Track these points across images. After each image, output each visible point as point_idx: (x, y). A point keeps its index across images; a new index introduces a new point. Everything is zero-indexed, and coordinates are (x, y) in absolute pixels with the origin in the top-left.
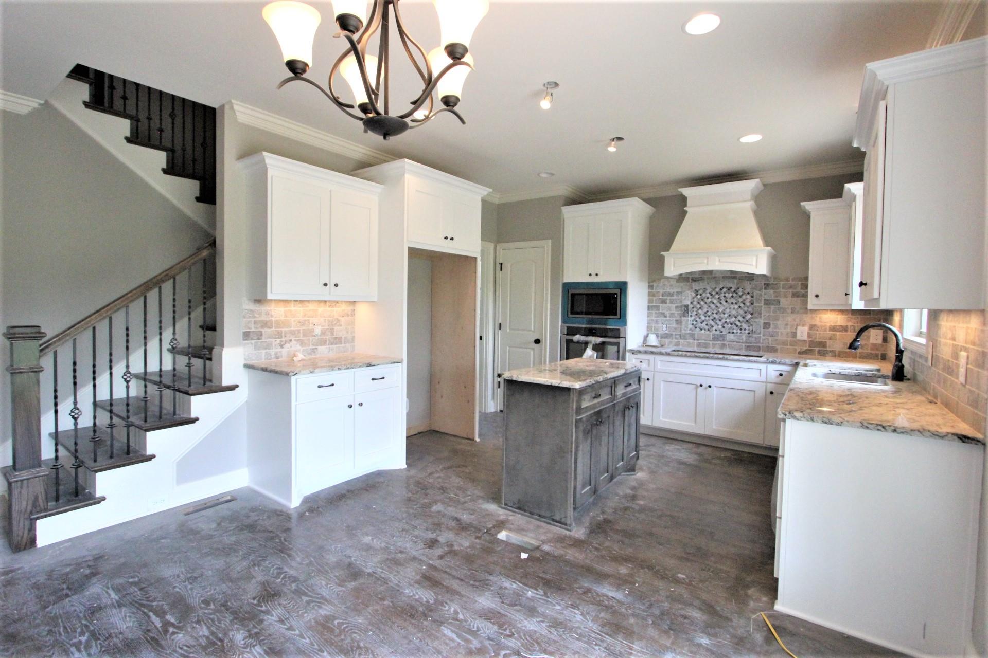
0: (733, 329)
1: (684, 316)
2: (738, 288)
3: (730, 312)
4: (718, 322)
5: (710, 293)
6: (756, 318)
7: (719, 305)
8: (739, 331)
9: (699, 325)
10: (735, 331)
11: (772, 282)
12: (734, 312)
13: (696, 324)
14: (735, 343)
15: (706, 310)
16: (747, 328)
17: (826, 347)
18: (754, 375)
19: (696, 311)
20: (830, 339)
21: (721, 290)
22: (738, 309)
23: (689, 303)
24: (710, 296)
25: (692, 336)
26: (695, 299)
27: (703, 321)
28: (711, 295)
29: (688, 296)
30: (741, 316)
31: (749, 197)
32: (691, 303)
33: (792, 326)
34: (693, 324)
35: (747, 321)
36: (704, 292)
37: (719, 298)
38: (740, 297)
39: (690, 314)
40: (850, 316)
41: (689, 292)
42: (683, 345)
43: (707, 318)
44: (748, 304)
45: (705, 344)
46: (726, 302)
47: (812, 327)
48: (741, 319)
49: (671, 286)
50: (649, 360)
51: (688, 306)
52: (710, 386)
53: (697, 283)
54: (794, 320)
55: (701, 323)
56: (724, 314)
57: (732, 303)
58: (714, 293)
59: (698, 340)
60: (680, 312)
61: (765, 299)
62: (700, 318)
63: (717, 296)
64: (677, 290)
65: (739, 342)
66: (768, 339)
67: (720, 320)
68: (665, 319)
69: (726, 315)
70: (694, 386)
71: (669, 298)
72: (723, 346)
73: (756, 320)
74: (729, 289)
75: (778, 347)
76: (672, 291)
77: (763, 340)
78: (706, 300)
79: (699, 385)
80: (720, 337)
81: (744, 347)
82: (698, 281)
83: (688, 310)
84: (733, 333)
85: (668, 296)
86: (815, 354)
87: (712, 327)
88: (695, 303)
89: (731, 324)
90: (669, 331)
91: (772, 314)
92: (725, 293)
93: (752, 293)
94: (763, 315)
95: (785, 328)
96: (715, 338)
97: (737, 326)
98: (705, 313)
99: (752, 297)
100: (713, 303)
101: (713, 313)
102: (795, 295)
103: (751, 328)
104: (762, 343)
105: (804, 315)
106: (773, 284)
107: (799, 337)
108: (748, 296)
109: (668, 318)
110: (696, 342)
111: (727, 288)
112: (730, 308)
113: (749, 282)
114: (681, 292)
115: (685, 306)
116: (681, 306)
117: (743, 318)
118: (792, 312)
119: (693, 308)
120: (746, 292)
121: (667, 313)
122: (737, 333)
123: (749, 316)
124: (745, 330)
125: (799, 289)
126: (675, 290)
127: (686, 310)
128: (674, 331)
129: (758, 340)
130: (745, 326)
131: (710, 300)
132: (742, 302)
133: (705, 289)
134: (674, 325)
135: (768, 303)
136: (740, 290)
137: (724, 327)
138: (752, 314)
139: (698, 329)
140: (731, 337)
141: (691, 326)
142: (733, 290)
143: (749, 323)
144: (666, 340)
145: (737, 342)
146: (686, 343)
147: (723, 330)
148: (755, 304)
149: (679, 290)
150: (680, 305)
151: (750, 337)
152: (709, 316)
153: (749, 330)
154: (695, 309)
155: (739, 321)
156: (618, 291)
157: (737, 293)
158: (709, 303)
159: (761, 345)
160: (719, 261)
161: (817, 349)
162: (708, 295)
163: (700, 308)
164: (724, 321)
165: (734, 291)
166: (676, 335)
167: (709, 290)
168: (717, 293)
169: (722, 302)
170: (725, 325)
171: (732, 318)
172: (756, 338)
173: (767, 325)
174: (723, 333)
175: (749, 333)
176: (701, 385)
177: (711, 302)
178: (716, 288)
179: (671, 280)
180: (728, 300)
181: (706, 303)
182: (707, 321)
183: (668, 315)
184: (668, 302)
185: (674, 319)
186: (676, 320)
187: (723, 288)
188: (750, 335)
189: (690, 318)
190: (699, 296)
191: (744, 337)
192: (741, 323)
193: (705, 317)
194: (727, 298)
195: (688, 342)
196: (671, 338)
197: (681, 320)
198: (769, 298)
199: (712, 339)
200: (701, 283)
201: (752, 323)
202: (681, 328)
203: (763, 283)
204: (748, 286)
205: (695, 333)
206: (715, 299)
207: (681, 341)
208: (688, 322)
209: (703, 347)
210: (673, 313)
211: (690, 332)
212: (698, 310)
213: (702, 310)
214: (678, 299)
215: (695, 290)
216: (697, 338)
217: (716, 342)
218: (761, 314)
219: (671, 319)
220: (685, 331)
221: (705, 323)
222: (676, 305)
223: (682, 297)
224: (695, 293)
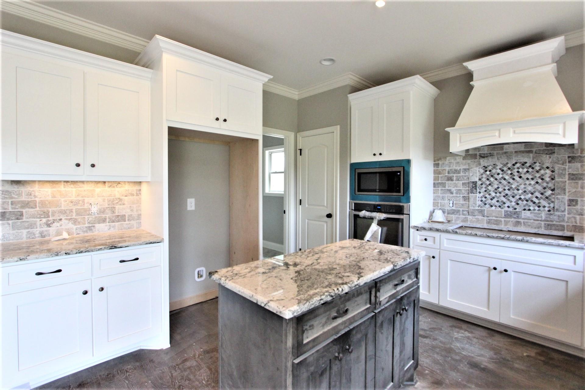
0: (530, 206)
1: (472, 193)
2: (535, 163)
3: (525, 188)
4: (511, 198)
5: (500, 169)
6: (559, 194)
7: (511, 181)
8: (537, 208)
9: (489, 201)
10: (532, 208)
11: (579, 154)
12: (530, 188)
13: (486, 201)
14: (532, 221)
15: (496, 186)
16: (547, 205)
18: (568, 263)
19: (485, 188)
21: (514, 165)
22: (534, 185)
23: (477, 179)
24: (501, 172)
25: (481, 212)
26: (484, 176)
27: (494, 198)
28: (503, 171)
29: (476, 173)
30: (539, 192)
31: (550, 60)
32: (480, 179)
34: (482, 201)
35: (547, 198)
36: (494, 168)
37: (511, 174)
38: (537, 172)
39: (478, 190)
41: (477, 169)
42: (471, 221)
43: (498, 194)
44: (548, 179)
45: (496, 220)
46: (520, 177)
48: (539, 196)
49: (458, 163)
50: (434, 238)
51: (476, 182)
52: (506, 271)
53: (486, 160)
55: (491, 199)
56: (518, 190)
57: (528, 179)
58: (505, 169)
59: (488, 217)
60: (467, 188)
61: (569, 174)
62: (490, 194)
63: (509, 172)
64: (465, 167)
65: (538, 220)
66: (575, 218)
67: (513, 197)
68: (452, 195)
69: (520, 192)
70: (487, 268)
71: (455, 175)
72: (518, 223)
73: (559, 197)
74: (524, 164)
76: (458, 168)
77: (569, 218)
78: (496, 176)
79: (492, 267)
80: (514, 214)
81: (543, 225)
82: (487, 157)
83: (476, 186)
84: (529, 210)
85: (454, 173)
87: (504, 203)
88: (484, 180)
89: (527, 201)
90: (456, 207)
91: (580, 189)
92: (518, 168)
93: (553, 167)
94: (567, 190)
96: (508, 215)
97: (534, 203)
98: (496, 189)
99: (553, 171)
100: (505, 179)
101: (505, 190)
103: (552, 205)
104: (567, 222)
106: (580, 156)
108: (548, 171)
109: (454, 195)
110: (485, 218)
111: (520, 163)
112: (525, 184)
113: (548, 156)
114: (469, 169)
115: (473, 182)
116: (468, 183)
117: (542, 194)
119: (482, 184)
120: (545, 166)
121: (454, 190)
122: (534, 210)
123: (550, 192)
124: (544, 207)
126: (462, 167)
128: (460, 208)
129: (561, 219)
130: (544, 203)
131: (501, 176)
132: (539, 177)
133: (494, 165)
134: (462, 202)
135: (574, 177)
136: (537, 164)
137: (518, 204)
138: (553, 190)
139: (487, 206)
140: (528, 213)
141: (480, 203)
142: (528, 165)
143: (550, 199)
144: (453, 216)
145: (534, 220)
146: (474, 219)
147: (516, 206)
148: (557, 179)
149: (467, 167)
150: (466, 182)
151: (551, 214)
152: (500, 193)
153: (549, 207)
154: (484, 186)
155: (537, 197)
156: (401, 169)
157: (533, 168)
158: (500, 179)
159: (565, 224)
160: (514, 132)
162: (499, 171)
163: (490, 184)
164: (518, 197)
165: (530, 166)
166: (463, 211)
167: (500, 166)
168: (509, 169)
169: (515, 177)
170: (520, 202)
171: (528, 194)
172: (559, 216)
173: (572, 202)
174: (517, 210)
175: (549, 211)
176: (495, 269)
177: (502, 177)
178: (507, 163)
179: (457, 158)
180: (522, 175)
181: (496, 179)
182: (498, 198)
183: (454, 192)
184: (455, 178)
185: (462, 196)
186: (464, 197)
187: (516, 163)
188: (552, 212)
189: (478, 195)
190: (488, 173)
191: (543, 215)
192: (539, 200)
193: (496, 193)
194: (521, 173)
195: (477, 219)
196: (458, 214)
197: (469, 197)
198: (575, 173)
199: (503, 216)
200: (490, 159)
201: (553, 200)
202: (469, 204)
203: (567, 156)
204: (547, 160)
205: (484, 210)
206: (507, 174)
207: (469, 217)
208: (477, 198)
209: (494, 224)
210: (460, 190)
211: (479, 208)
212: (487, 186)
213: (492, 186)
214: (465, 176)
215: (484, 167)
216: (486, 215)
217: (508, 219)
218: (565, 190)
219: (458, 195)
220: (474, 207)
221: (496, 199)
222: (464, 182)
223: (469, 174)
224: (483, 169)
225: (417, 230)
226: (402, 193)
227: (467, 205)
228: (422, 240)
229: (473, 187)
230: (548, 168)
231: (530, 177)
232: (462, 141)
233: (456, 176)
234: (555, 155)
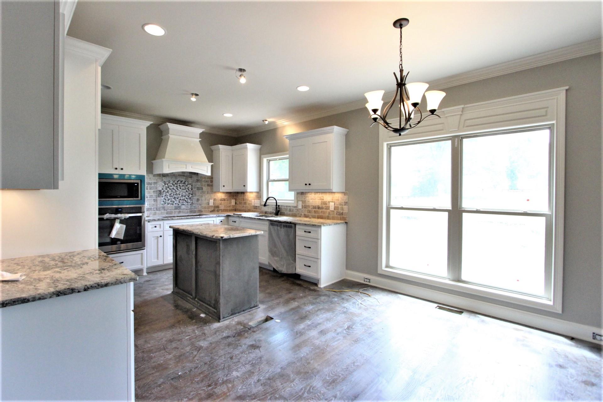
1: (159, 197)
2: (186, 181)
3: (182, 194)
4: (177, 199)
5: (172, 183)
6: (194, 196)
7: (177, 190)
8: (187, 204)
10: (185, 204)
12: (184, 194)
13: (165, 201)
15: (170, 193)
16: (190, 202)
17: (219, 208)
20: (220, 204)
21: (177, 182)
22: (186, 192)
23: (161, 189)
24: (172, 185)
25: (163, 208)
26: (164, 187)
27: (169, 199)
28: (173, 184)
29: (160, 185)
32: (162, 189)
33: (208, 200)
34: (163, 201)
36: (169, 183)
37: (177, 186)
38: (187, 186)
39: (162, 196)
40: (226, 194)
41: (161, 183)
42: (158, 214)
43: (171, 197)
44: (190, 190)
45: (170, 212)
46: (180, 188)
47: (215, 200)
48: (187, 197)
49: (150, 178)
53: (166, 179)
54: (208, 196)
55: (168, 200)
56: (179, 195)
57: (183, 189)
58: (174, 184)
59: (166, 210)
60: (156, 194)
62: (167, 198)
63: (176, 185)
64: (154, 181)
66: (199, 207)
67: (178, 198)
68: (147, 199)
69: (180, 196)
72: (180, 212)
73: (194, 198)
75: (203, 210)
76: (150, 182)
77: (197, 207)
78: (170, 187)
80: (178, 208)
81: (189, 211)
82: (166, 176)
83: (161, 192)
84: (184, 205)
85: (148, 185)
86: (215, 212)
87: (174, 202)
88: (164, 189)
89: (183, 200)
90: (150, 206)
91: (200, 194)
92: (179, 184)
93: (192, 184)
95: (205, 201)
96: (176, 208)
97: (186, 201)
98: (170, 195)
99: (192, 186)
100: (174, 189)
101: (174, 195)
102: (208, 185)
103: (192, 202)
105: (212, 195)
106: (200, 180)
107: (210, 205)
108: (190, 186)
110: (165, 211)
111: (180, 181)
112: (182, 192)
113: (190, 178)
114: (157, 183)
115: (159, 191)
116: (157, 191)
117: (188, 196)
118: (208, 193)
119: (163, 192)
121: (148, 195)
122: (186, 204)
124: (189, 203)
125: (210, 183)
126: (153, 181)
127: (160, 193)
128: (152, 206)
130: (189, 201)
131: (172, 187)
132: (187, 188)
133: (169, 181)
134: (153, 203)
135: (198, 189)
136: (187, 182)
137: (179, 202)
138: (192, 195)
140: (183, 207)
141: (162, 203)
142: (183, 182)
143: (191, 199)
144: (148, 212)
145: (186, 209)
146: (160, 213)
147: (179, 203)
148: (193, 190)
149: (156, 181)
150: (155, 190)
151: (192, 206)
152: (172, 197)
153: (191, 203)
154: (164, 193)
155: (186, 198)
156: (139, 182)
157: (185, 184)
158: (172, 189)
159: (196, 210)
160: (192, 167)
161: (216, 209)
162: (171, 185)
163: (167, 192)
164: (179, 198)
165: (184, 183)
166: (154, 208)
168: (176, 184)
169: (178, 188)
170: (180, 201)
171: (183, 197)
172: (194, 207)
173: (198, 200)
174: (179, 205)
175: (191, 204)
177: (173, 188)
178: (175, 181)
179: (150, 175)
181: (170, 189)
182: (171, 199)
183: (148, 197)
185: (153, 199)
186: (154, 199)
187: (178, 181)
188: (192, 205)
189: (162, 198)
190: (166, 185)
191: (189, 206)
193: (170, 197)
194: (180, 186)
195: (161, 212)
196: (151, 210)
197: (157, 199)
198: (198, 187)
199: (174, 209)
200: (168, 178)
201: (192, 199)
202: (157, 204)
203: (196, 179)
204: (190, 180)
205: (165, 207)
206: (175, 186)
207: (157, 211)
208: (161, 200)
209: (170, 214)
210: (151, 195)
211: (162, 206)
212: (166, 193)
213: (168, 193)
214: (155, 187)
215: (164, 182)
216: (166, 209)
217: (176, 210)
218: (196, 194)
219: (151, 199)
220: (160, 205)
221: (170, 200)
222: (154, 190)
223: (157, 185)
224: (164, 183)
225: (149, 222)
226: (139, 198)
227: (156, 204)
228: (152, 228)
229: (159, 193)
230: (190, 184)
231: (184, 188)
232: (170, 168)
233: (149, 187)
234: (193, 178)
